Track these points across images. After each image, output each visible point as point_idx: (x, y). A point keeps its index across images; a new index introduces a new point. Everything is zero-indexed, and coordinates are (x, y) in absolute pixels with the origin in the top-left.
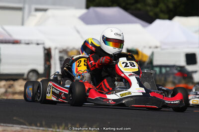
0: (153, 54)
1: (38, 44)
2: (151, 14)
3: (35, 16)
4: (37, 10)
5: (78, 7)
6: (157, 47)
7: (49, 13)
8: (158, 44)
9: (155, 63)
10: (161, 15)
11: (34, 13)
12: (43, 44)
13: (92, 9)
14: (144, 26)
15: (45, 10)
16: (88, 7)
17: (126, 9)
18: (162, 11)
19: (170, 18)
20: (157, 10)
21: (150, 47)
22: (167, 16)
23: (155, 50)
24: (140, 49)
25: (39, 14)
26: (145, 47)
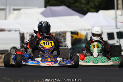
0: (87, 34)
1: (16, 31)
2: (85, 9)
3: (13, 13)
4: (14, 10)
5: (39, 7)
6: (89, 30)
7: (22, 11)
10: (91, 10)
11: (12, 11)
12: (19, 31)
13: (48, 8)
14: (81, 17)
15: (19, 10)
16: (45, 7)
17: (69, 7)
18: (91, 8)
19: (97, 11)
20: (89, 7)
21: (85, 30)
22: (95, 10)
23: (88, 32)
24: (79, 32)
25: (16, 12)
26: (82, 30)
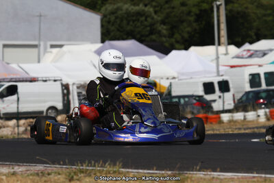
0: (171, 85)
1: (55, 81)
2: (167, 45)
3: (51, 52)
4: (52, 46)
5: (93, 42)
6: (174, 78)
7: (64, 48)
8: (176, 75)
9: (174, 94)
10: (177, 46)
11: (49, 49)
12: (61, 80)
13: (107, 43)
14: (160, 58)
15: (61, 46)
16: (103, 41)
17: (141, 41)
18: (177, 42)
19: (186, 48)
20: (173, 40)
21: (168, 78)
22: (183, 47)
23: (173, 81)
24: (157, 81)
25: (55, 50)
26: (162, 78)
